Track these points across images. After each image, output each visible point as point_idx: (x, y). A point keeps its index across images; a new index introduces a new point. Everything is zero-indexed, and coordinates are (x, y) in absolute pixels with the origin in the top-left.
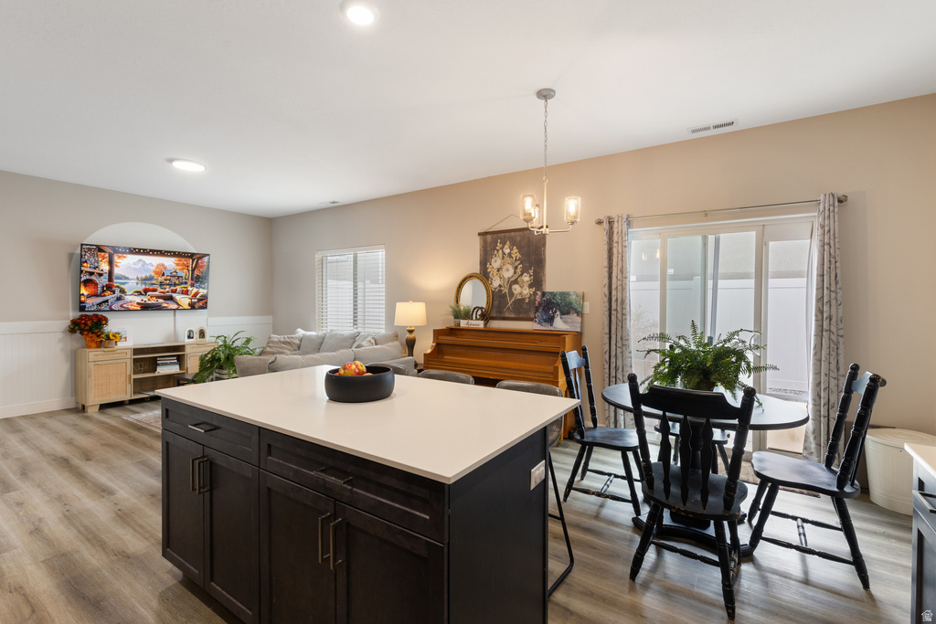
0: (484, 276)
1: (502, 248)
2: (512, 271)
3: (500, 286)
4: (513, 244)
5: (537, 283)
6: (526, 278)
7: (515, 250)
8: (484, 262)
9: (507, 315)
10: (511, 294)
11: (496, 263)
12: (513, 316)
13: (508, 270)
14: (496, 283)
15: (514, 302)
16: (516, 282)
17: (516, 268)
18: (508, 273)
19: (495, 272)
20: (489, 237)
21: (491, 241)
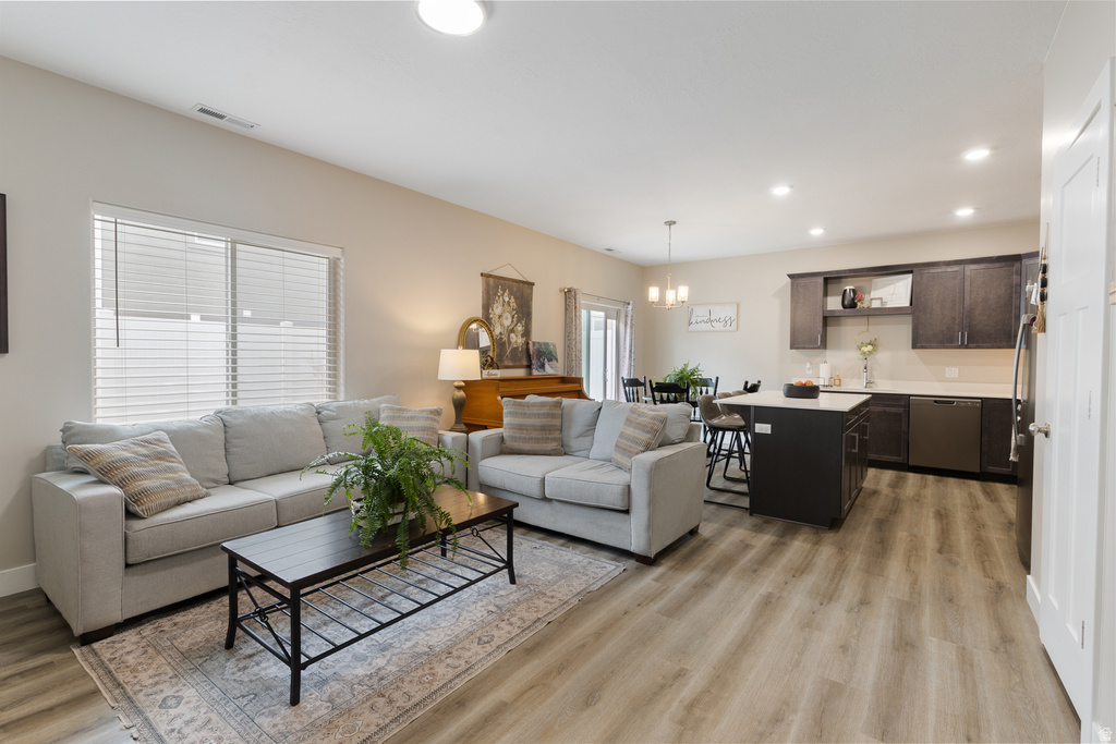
0: (486, 322)
1: (503, 295)
2: (510, 319)
3: (501, 333)
4: (511, 293)
5: (527, 333)
6: (520, 328)
7: (512, 300)
8: (487, 307)
9: (506, 363)
10: (510, 342)
11: (497, 309)
12: (511, 364)
13: (507, 318)
14: (497, 330)
15: (512, 351)
16: (512, 331)
17: (513, 317)
18: (507, 322)
19: (497, 319)
20: (491, 280)
21: (494, 285)
